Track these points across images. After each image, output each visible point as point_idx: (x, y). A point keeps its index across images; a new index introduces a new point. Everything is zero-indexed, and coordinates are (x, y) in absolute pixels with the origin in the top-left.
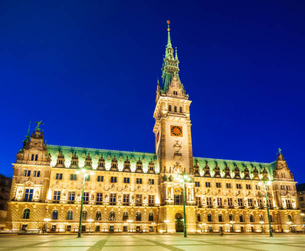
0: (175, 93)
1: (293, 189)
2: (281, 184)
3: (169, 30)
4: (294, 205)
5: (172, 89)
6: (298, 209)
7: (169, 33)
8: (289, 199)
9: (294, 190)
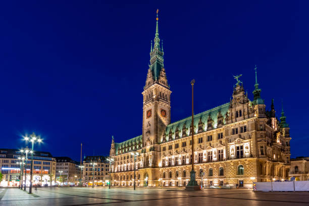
0: (149, 83)
1: (250, 128)
2: (233, 128)
3: (157, 19)
4: (247, 152)
5: (147, 82)
6: (251, 156)
7: (157, 22)
8: (242, 145)
9: (252, 130)
